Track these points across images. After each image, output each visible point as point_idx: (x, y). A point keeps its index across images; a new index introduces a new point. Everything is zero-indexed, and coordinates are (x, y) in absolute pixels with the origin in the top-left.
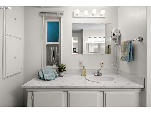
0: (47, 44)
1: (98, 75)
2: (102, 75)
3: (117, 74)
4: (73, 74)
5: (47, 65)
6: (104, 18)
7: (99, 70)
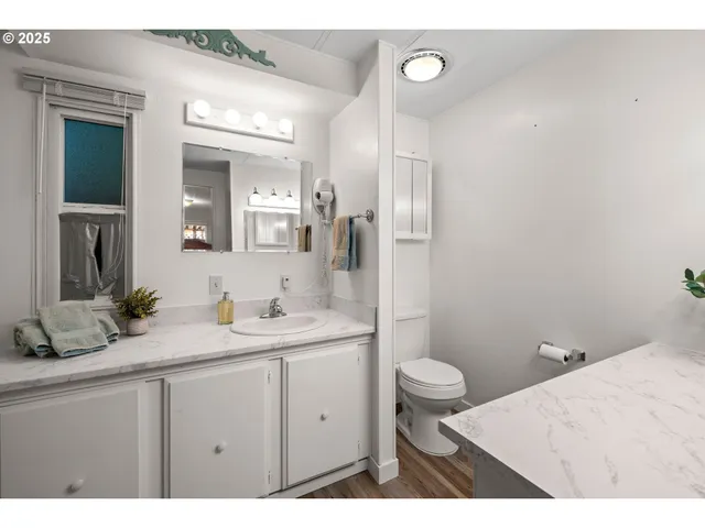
0: (60, 212)
1: (273, 315)
2: (284, 315)
3: (328, 307)
4: (184, 323)
5: (62, 299)
6: (291, 142)
7: (275, 301)
